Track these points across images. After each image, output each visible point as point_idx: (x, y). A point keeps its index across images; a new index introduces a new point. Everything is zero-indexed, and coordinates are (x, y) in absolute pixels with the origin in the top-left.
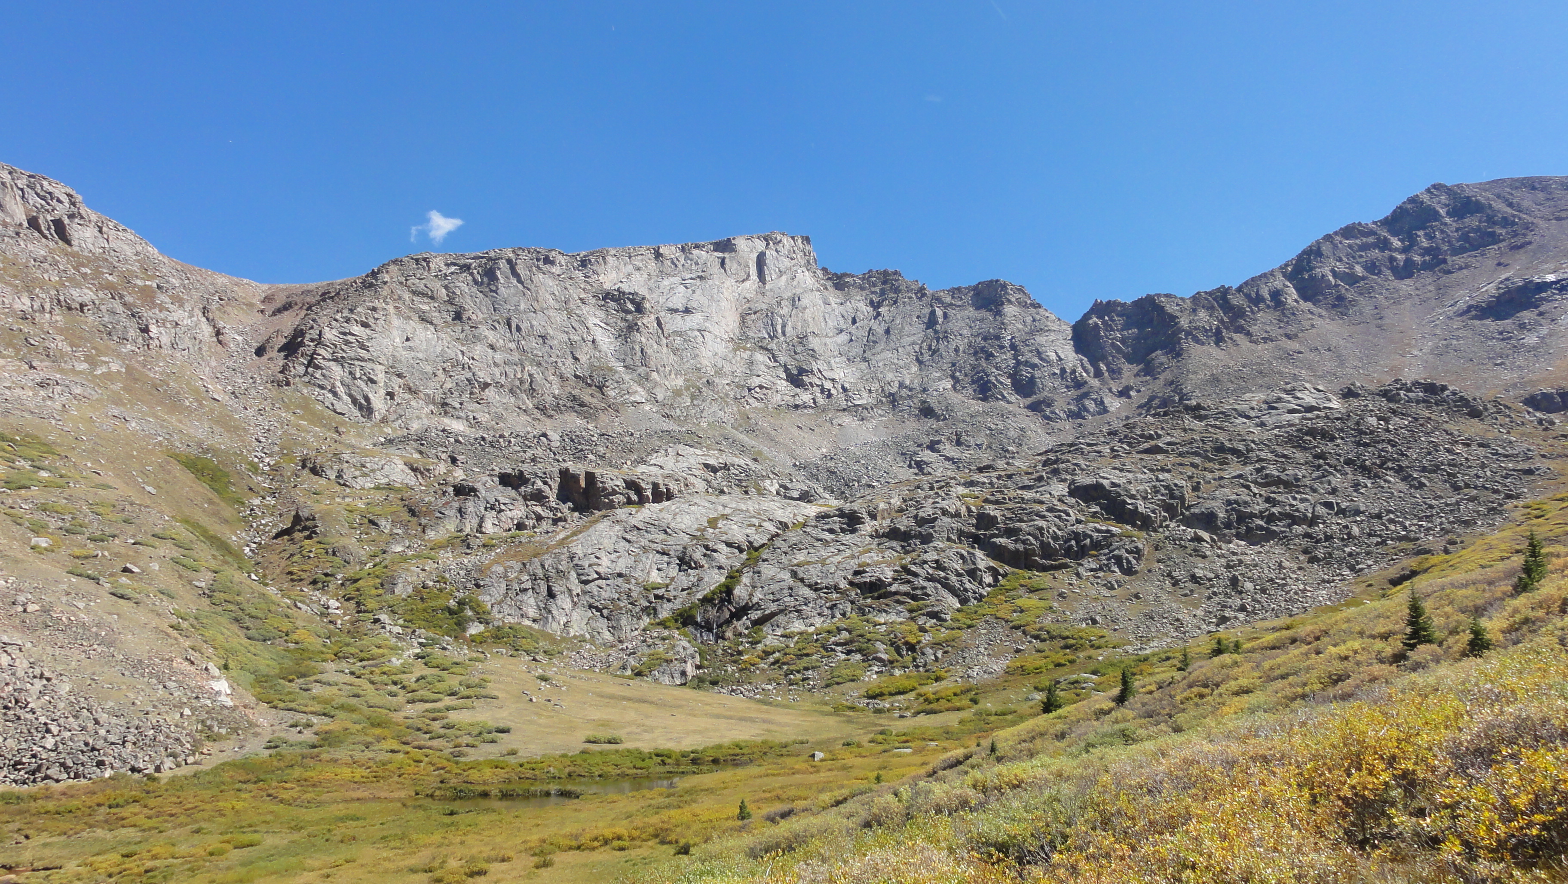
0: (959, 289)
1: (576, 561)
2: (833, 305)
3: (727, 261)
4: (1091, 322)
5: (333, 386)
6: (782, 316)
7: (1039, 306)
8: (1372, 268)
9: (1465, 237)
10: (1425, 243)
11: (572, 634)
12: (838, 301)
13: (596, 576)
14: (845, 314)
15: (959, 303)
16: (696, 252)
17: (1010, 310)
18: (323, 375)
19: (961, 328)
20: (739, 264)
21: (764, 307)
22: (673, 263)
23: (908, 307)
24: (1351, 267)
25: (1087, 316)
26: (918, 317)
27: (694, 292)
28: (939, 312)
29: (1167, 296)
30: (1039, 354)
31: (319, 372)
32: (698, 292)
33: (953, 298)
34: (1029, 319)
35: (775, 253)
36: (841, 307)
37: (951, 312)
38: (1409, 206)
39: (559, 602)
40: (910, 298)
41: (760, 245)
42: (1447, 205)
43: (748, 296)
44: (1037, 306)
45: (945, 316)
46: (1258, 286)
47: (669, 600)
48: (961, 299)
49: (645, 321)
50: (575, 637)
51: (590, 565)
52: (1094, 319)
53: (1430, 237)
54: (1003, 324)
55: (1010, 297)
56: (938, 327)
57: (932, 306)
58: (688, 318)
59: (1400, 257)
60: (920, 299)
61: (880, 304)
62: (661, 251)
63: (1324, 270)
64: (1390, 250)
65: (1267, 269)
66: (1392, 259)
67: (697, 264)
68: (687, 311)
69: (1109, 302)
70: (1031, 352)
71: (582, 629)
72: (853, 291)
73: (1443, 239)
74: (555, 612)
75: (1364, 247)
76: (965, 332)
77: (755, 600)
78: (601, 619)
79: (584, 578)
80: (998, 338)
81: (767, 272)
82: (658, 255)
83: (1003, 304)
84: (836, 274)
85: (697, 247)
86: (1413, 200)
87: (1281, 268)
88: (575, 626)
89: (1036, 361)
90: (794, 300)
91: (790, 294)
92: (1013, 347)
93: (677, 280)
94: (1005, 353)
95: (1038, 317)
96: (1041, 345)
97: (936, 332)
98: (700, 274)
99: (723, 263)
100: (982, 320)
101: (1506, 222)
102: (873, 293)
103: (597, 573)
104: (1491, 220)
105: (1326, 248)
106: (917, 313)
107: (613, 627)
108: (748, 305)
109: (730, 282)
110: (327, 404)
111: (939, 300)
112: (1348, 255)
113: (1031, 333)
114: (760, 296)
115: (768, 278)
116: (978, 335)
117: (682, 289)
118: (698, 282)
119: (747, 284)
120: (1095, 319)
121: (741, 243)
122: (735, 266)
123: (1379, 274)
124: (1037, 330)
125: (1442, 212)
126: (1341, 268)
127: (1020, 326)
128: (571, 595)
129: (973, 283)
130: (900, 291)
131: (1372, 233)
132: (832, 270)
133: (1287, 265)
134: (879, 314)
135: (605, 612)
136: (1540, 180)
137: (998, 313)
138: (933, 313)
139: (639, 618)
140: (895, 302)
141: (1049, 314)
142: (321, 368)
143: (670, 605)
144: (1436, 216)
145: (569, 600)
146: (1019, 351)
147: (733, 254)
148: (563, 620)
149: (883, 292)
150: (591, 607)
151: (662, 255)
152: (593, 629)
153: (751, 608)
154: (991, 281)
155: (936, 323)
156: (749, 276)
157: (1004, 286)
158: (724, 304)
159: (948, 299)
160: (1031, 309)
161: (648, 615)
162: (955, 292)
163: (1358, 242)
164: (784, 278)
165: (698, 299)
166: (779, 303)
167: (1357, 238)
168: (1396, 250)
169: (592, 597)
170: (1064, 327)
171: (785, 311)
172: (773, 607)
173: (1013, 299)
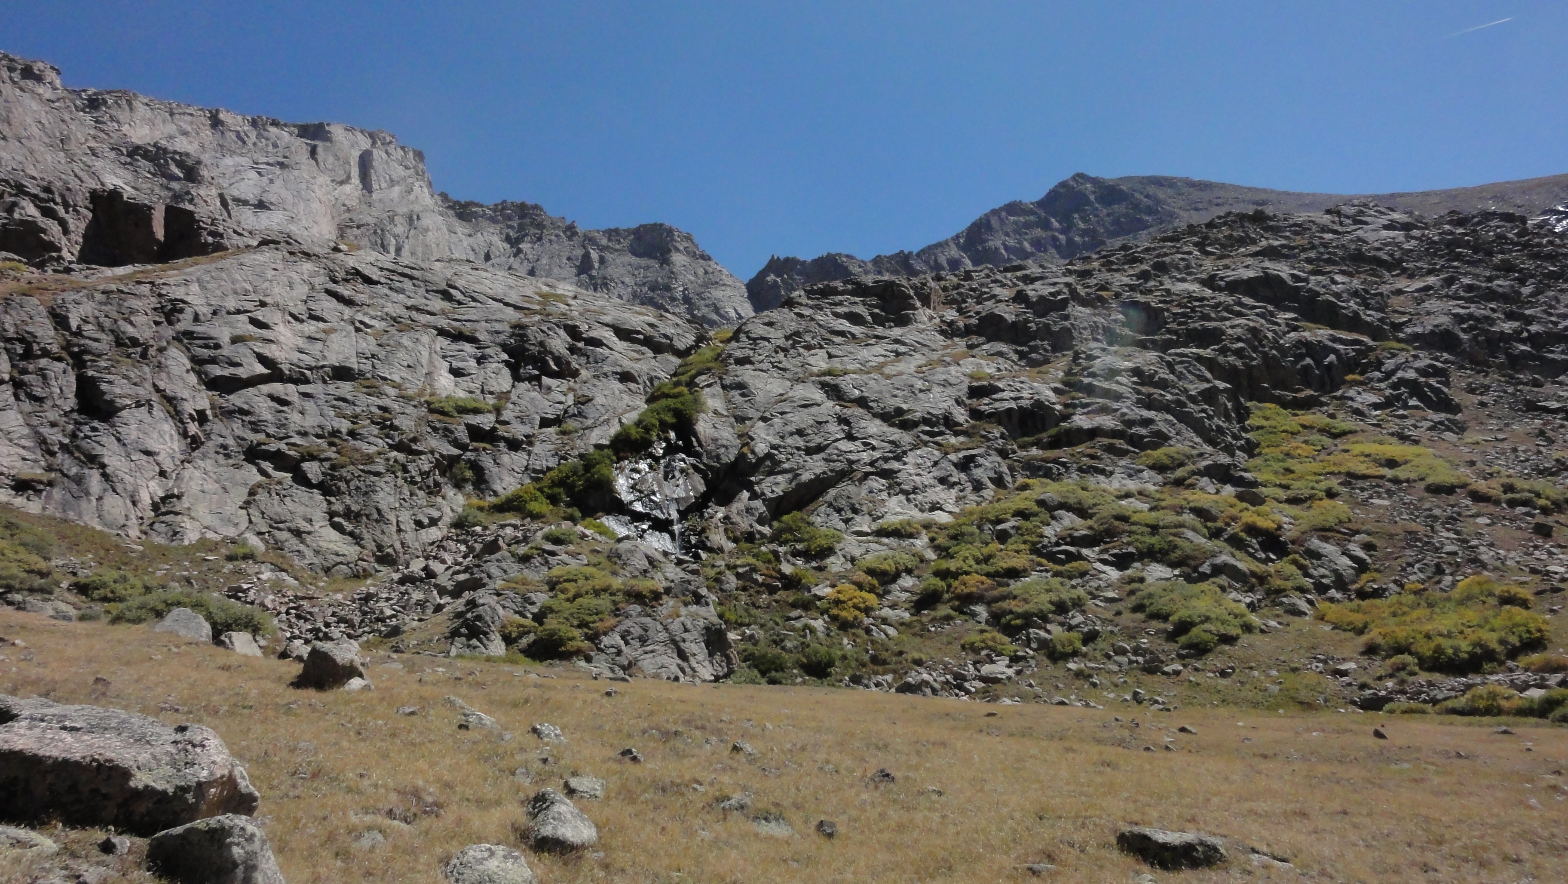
0: (616, 231)
1: (185, 323)
2: (460, 234)
3: (320, 150)
4: (769, 279)
6: (395, 236)
7: (710, 259)
8: (1038, 244)
9: (1117, 222)
10: (1082, 226)
11: (191, 536)
12: (466, 231)
13: (260, 369)
14: (476, 247)
15: (617, 247)
16: (273, 130)
17: (678, 259)
19: (622, 275)
20: (337, 158)
21: (371, 221)
22: (239, 136)
23: (556, 246)
24: (1020, 243)
25: (763, 274)
26: (569, 259)
27: (271, 181)
28: (594, 255)
29: (847, 256)
30: (717, 310)
32: (278, 183)
33: (610, 240)
34: (701, 272)
35: (384, 156)
36: (471, 240)
37: (608, 256)
38: (1061, 190)
39: (131, 432)
40: (557, 236)
41: (365, 143)
42: (1094, 193)
43: (347, 202)
44: (706, 258)
45: (602, 260)
46: (935, 254)
47: (514, 445)
48: (619, 242)
49: (202, 192)
50: (203, 544)
51: (235, 340)
52: (771, 278)
53: (1084, 220)
54: (672, 273)
55: (678, 245)
56: (594, 273)
57: (584, 247)
58: (264, 215)
59: (1062, 237)
60: (570, 238)
61: (519, 240)
62: (222, 116)
63: (995, 242)
64: (1052, 230)
65: (941, 238)
66: (1054, 239)
67: (275, 146)
68: (261, 205)
69: (787, 260)
70: (707, 306)
71: (229, 521)
72: (484, 223)
73: (1098, 222)
74: (114, 460)
75: (1028, 225)
76: (627, 280)
77: (761, 448)
78: (300, 492)
79: (216, 371)
80: (668, 288)
81: (374, 177)
82: (216, 123)
83: (669, 251)
84: (457, 203)
85: (275, 123)
86: (1063, 184)
87: (953, 239)
88: (201, 511)
89: (715, 317)
90: (411, 218)
91: (405, 210)
92: (687, 300)
93: (245, 161)
94: (677, 306)
95: (710, 270)
96: (720, 300)
97: (591, 277)
98: (281, 160)
99: (313, 153)
100: (647, 268)
101: (1150, 211)
102: (509, 227)
103: (263, 359)
104: (1136, 206)
105: (995, 222)
106: (567, 254)
107: (348, 514)
108: (347, 215)
109: (323, 179)
111: (592, 240)
112: (1014, 231)
113: (706, 285)
114: (364, 207)
115: (375, 186)
116: (644, 284)
117: (253, 174)
118: (277, 170)
119: (347, 188)
120: (773, 276)
121: (337, 131)
122: (331, 159)
123: (1045, 251)
124: (711, 282)
125: (1092, 197)
126: (1011, 242)
127: (692, 278)
128: (176, 415)
129: (633, 225)
130: (544, 227)
131: (1032, 212)
132: (454, 196)
133: (958, 237)
134: (519, 251)
135: (313, 470)
136: (1166, 179)
137: (665, 261)
138: (587, 256)
139: (434, 490)
140: (540, 239)
141: (721, 267)
143: (519, 459)
144: (1088, 202)
145: (168, 427)
146: (694, 304)
147: (328, 144)
148: (153, 489)
149: (521, 227)
150: (253, 454)
151: (222, 123)
152: (276, 523)
153: (755, 468)
154: (655, 224)
155: (591, 267)
156: (349, 177)
157: (670, 231)
158: (315, 205)
159: (604, 242)
160: (701, 261)
161: (458, 485)
162: (613, 234)
163: (1021, 219)
164: (397, 189)
165: (276, 192)
166: (391, 219)
167: (1019, 216)
168: (1056, 230)
169: (255, 427)
170: (738, 284)
171: (400, 229)
172: (815, 467)
173: (681, 248)
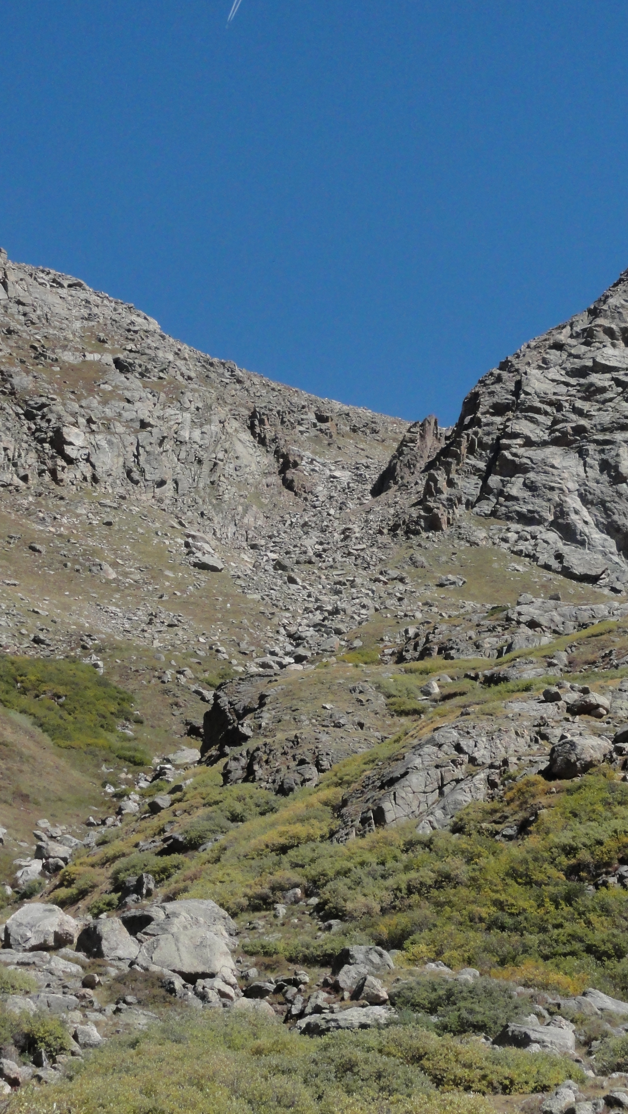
5: (561, 511)
18: (531, 487)
31: (518, 480)
110: (543, 558)
142: (523, 469)
